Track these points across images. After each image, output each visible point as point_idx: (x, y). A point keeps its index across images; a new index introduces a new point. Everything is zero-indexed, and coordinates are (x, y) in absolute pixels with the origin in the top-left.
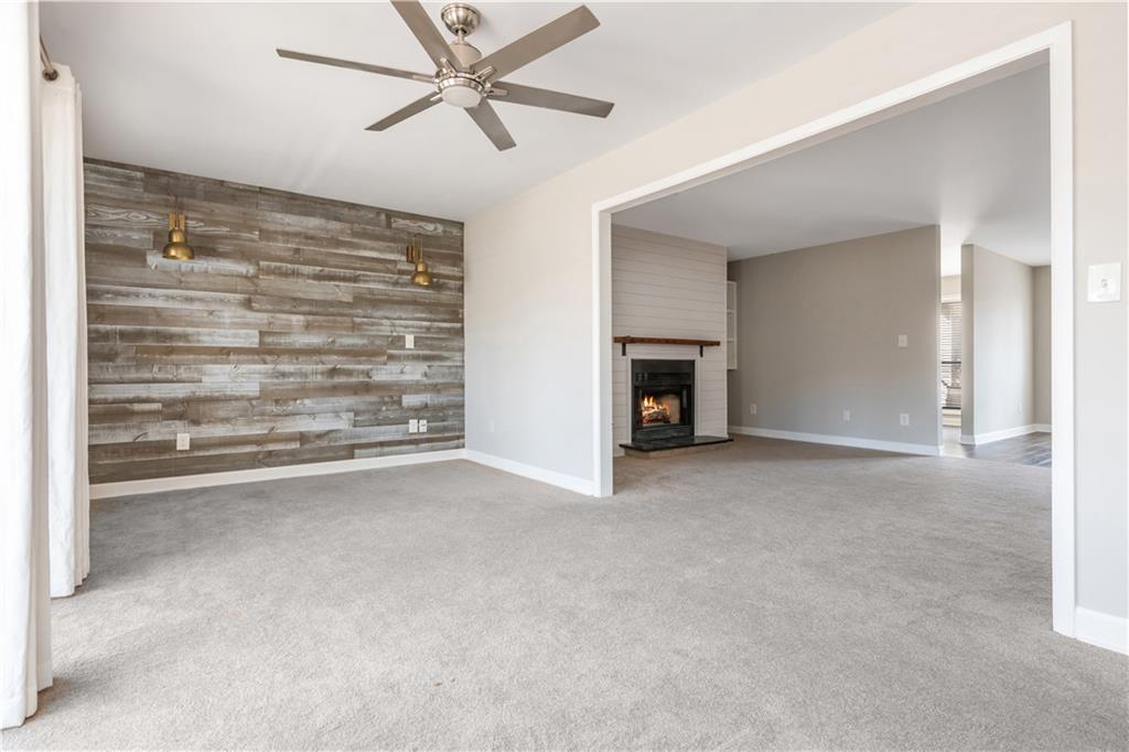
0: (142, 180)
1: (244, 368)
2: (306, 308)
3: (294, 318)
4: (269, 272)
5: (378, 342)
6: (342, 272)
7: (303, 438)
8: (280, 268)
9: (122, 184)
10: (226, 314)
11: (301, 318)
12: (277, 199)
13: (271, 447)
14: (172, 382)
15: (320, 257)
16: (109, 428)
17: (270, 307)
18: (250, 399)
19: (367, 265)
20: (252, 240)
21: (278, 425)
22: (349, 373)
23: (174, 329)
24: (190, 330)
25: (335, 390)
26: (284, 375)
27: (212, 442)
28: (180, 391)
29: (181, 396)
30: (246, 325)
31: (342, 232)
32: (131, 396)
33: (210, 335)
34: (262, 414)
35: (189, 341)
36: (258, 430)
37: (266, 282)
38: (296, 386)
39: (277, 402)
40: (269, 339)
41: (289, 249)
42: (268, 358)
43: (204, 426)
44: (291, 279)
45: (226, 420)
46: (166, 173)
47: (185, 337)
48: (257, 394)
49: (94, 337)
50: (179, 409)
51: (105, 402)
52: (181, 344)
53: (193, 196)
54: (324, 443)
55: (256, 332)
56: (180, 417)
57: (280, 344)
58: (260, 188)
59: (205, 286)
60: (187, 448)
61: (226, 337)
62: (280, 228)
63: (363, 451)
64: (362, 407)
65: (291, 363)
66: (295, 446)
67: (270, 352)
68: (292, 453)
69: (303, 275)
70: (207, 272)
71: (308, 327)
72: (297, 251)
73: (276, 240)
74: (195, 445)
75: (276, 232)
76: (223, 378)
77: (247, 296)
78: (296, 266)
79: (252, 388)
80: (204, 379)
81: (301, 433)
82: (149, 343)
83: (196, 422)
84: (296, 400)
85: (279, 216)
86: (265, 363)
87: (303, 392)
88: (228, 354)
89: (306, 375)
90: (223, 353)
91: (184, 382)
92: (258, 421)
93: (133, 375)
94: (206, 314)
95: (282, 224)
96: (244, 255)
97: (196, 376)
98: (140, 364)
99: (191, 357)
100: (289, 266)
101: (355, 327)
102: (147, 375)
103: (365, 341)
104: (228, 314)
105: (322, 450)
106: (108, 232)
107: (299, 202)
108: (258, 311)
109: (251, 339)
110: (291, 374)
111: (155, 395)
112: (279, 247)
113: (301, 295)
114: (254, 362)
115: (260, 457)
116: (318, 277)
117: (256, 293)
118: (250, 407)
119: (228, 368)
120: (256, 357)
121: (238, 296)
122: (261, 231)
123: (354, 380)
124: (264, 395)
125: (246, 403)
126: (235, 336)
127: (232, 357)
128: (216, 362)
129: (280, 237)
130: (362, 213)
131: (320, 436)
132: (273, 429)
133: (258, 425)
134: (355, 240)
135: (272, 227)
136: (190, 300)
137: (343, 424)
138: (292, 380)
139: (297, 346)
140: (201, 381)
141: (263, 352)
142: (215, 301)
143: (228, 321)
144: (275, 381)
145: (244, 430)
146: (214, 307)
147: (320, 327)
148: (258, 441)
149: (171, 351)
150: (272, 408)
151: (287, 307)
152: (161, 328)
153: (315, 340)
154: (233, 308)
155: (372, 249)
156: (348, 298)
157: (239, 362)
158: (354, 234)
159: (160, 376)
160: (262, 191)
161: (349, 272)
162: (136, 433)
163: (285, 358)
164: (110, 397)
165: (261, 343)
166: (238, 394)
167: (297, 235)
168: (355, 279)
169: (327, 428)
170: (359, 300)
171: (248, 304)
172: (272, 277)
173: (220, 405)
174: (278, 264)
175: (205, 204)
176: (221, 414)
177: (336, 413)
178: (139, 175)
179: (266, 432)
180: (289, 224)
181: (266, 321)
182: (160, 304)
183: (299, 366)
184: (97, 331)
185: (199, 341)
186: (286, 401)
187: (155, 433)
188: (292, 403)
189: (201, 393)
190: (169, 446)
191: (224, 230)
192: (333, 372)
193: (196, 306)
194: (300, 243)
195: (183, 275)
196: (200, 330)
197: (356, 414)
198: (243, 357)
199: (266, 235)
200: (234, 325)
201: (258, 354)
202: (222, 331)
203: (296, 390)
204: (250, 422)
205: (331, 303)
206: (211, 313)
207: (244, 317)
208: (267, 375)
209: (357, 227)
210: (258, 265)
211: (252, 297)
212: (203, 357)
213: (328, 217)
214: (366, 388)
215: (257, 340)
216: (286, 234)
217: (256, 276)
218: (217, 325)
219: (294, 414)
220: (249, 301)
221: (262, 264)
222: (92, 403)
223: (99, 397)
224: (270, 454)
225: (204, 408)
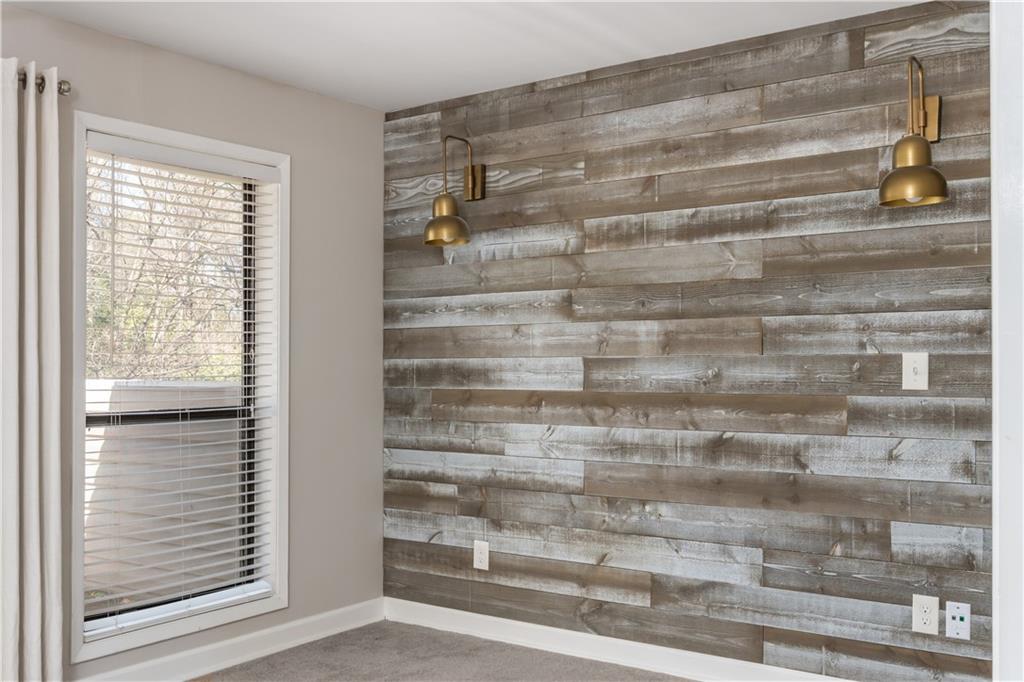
0: (439, 124)
1: (563, 431)
2: (662, 305)
3: (643, 327)
4: (601, 237)
5: (823, 374)
6: (733, 210)
7: (656, 587)
8: (617, 226)
9: (420, 138)
10: (536, 330)
11: (654, 326)
12: (614, 84)
13: (602, 594)
14: (469, 450)
15: (691, 187)
16: (408, 517)
17: (600, 310)
18: (569, 492)
19: (796, 178)
20: (575, 182)
21: (613, 551)
22: (752, 452)
23: (473, 362)
24: (491, 362)
25: (719, 490)
26: (623, 448)
27: (519, 563)
28: (476, 467)
29: (479, 475)
30: (563, 349)
31: (740, 114)
32: (426, 470)
33: (515, 369)
34: (588, 525)
35: (488, 382)
36: (579, 555)
37: (603, 259)
38: (642, 474)
39: (611, 502)
40: (599, 375)
41: (633, 184)
42: (599, 413)
43: (508, 533)
45: (534, 527)
46: (466, 101)
47: (483, 374)
48: (579, 483)
50: (476, 497)
51: (402, 476)
52: (480, 387)
53: (494, 127)
54: (697, 609)
55: (579, 362)
56: (476, 511)
57: (617, 383)
58: (588, 73)
59: (509, 281)
60: (485, 566)
61: (536, 372)
62: (618, 144)
63: (783, 650)
64: (782, 540)
65: (635, 424)
66: (641, 601)
67: (601, 401)
68: (635, 615)
69: (658, 232)
70: (511, 257)
71: (669, 345)
72: (649, 182)
73: (610, 171)
74: (497, 566)
75: (613, 154)
76: (532, 449)
77: (565, 291)
78: (646, 216)
79: (571, 471)
80: (509, 449)
81: (652, 575)
82: (444, 386)
83: (497, 524)
84: (644, 503)
85: (615, 118)
86: (593, 423)
87: (656, 488)
88: (538, 405)
89: (660, 451)
90: (532, 402)
91: (480, 451)
92: (581, 538)
93: (429, 437)
94: (509, 334)
95: (622, 135)
96: (562, 214)
97: (496, 442)
98: (438, 419)
99: (492, 408)
100: (634, 218)
101: (766, 340)
102: (443, 439)
103: (792, 374)
104: (542, 328)
105: (691, 623)
106: (405, 217)
107: (652, 77)
108: (584, 319)
109: (566, 375)
110: (637, 448)
111: (451, 472)
112: (618, 183)
113: (654, 277)
114: (574, 420)
115: (585, 608)
116: (687, 232)
117: (579, 284)
118: (570, 506)
119: (538, 429)
120: (579, 411)
121: (555, 294)
122: (589, 159)
123: (761, 469)
124: (590, 488)
125: (560, 500)
126: (549, 370)
127: (545, 410)
128: (522, 419)
129: (619, 163)
130: (788, 51)
131: (689, 590)
132: (603, 558)
133: (580, 546)
134: (770, 125)
135: (602, 147)
136: (490, 309)
137: (736, 571)
138: (637, 459)
139: (647, 388)
140: (502, 453)
141: (593, 401)
142: (522, 306)
143: (538, 342)
144: (609, 459)
145: (562, 552)
146: (522, 318)
147: (692, 344)
148: (584, 578)
149: (469, 398)
150: (602, 514)
151: (630, 307)
152: (458, 360)
153: (679, 373)
154: (546, 318)
155: (813, 135)
156: (751, 271)
157: (555, 420)
158: (769, 110)
159: (457, 440)
160: (592, 78)
161: (753, 208)
162: (430, 528)
163: (625, 413)
164: (407, 468)
165: (587, 382)
166: (551, 481)
167: (648, 148)
168: (768, 222)
169: (704, 574)
170: (777, 270)
171: (566, 308)
172: (604, 248)
173: (527, 498)
174: (614, 219)
175: (510, 135)
176: (528, 514)
177: (722, 543)
178: (436, 116)
179: (593, 561)
180: (634, 130)
181: (594, 338)
182: (456, 320)
183: (648, 431)
184: (396, 369)
185: (501, 381)
186: (627, 505)
187: (453, 532)
188: (636, 509)
189: (504, 474)
190: (461, 559)
191: (534, 174)
192: (717, 448)
193: (501, 319)
194: (652, 166)
195: (483, 267)
196: (503, 361)
197: (769, 554)
198: (560, 410)
199: (597, 165)
200: (552, 350)
201: (583, 405)
202: (529, 362)
203: (645, 483)
204: (569, 539)
205: (712, 288)
206: (517, 330)
207: (562, 333)
208: (598, 447)
209: (774, 92)
210: (581, 227)
211: (573, 292)
212: (507, 409)
213: (707, 90)
214: (793, 492)
215: (579, 377)
216: (630, 152)
217: (579, 252)
218: (525, 351)
219: (641, 533)
220: (569, 301)
221: (591, 223)
222: (390, 475)
223: (396, 467)
224: (600, 607)
225: (507, 499)
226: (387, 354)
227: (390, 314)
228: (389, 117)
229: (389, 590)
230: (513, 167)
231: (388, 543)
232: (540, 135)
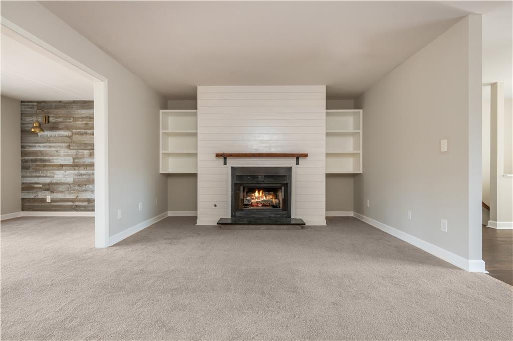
0: (36, 106)
1: (68, 172)
3: (85, 151)
4: (77, 134)
7: (88, 201)
8: (80, 132)
9: (31, 108)
10: (62, 151)
11: (88, 151)
12: (79, 104)
13: (77, 204)
14: (45, 177)
16: (28, 193)
17: (76, 148)
18: (70, 184)
20: (70, 122)
21: (80, 195)
23: (46, 158)
24: (50, 158)
26: (81, 175)
27: (58, 200)
28: (47, 180)
29: (48, 182)
30: (68, 155)
32: (33, 182)
33: (56, 160)
34: (74, 190)
35: (50, 162)
36: (72, 196)
37: (76, 138)
38: (86, 179)
39: (79, 185)
40: (76, 161)
41: (83, 124)
42: (76, 168)
43: (55, 194)
44: (84, 136)
45: (62, 192)
46: (44, 102)
47: (49, 161)
48: (72, 182)
49: (23, 161)
50: (47, 187)
51: (27, 183)
52: (48, 163)
53: (51, 108)
55: (72, 158)
56: (47, 190)
57: (80, 162)
58: (73, 101)
59: (55, 141)
60: (50, 201)
61: (62, 160)
62: (80, 116)
65: (84, 170)
66: (86, 204)
67: (77, 166)
68: (84, 207)
69: (88, 134)
70: (55, 136)
71: (91, 155)
72: (86, 124)
73: (78, 121)
74: (52, 201)
75: (79, 118)
76: (61, 176)
77: (68, 144)
78: (86, 130)
79: (70, 180)
80: (55, 176)
81: (88, 199)
82: (38, 163)
83: (52, 192)
84: (86, 185)
85: (79, 111)
86: (75, 170)
87: (89, 182)
88: (62, 167)
90: (61, 166)
91: (48, 177)
92: (72, 193)
93: (34, 174)
94: (55, 152)
95: (81, 114)
96: (67, 128)
97: (52, 175)
98: (36, 170)
99: (51, 168)
100: (83, 130)
102: (38, 175)
104: (63, 151)
106: (27, 125)
107: (86, 104)
108: (72, 149)
109: (69, 161)
110: (84, 175)
111: (40, 182)
112: (80, 123)
113: (87, 142)
114: (70, 170)
115: (73, 207)
117: (71, 142)
118: (70, 187)
119: (62, 172)
120: (72, 168)
121: (65, 144)
122: (74, 118)
124: (74, 183)
125: (68, 186)
126: (65, 160)
127: (64, 168)
128: (58, 170)
129: (80, 119)
132: (77, 197)
133: (73, 194)
135: (76, 116)
136: (50, 147)
138: (84, 177)
139: (86, 163)
140: (53, 177)
141: (75, 166)
142: (58, 147)
143: (62, 154)
144: (78, 177)
145: (68, 196)
146: (58, 149)
148: (72, 201)
149: (45, 166)
150: (77, 188)
151: (83, 148)
152: (42, 158)
154: (64, 149)
157: (66, 170)
159: (42, 175)
160: (74, 102)
162: (35, 195)
163: (82, 168)
164: (28, 182)
166: (66, 182)
167: (86, 118)
171: (69, 147)
172: (77, 136)
173: (60, 186)
174: (79, 130)
175: (55, 110)
176: (60, 189)
178: (35, 104)
179: (75, 197)
180: (83, 114)
181: (75, 153)
182: (41, 149)
183: (87, 171)
184: (24, 159)
185: (53, 162)
186: (82, 186)
187: (41, 195)
188: (84, 186)
189: (54, 181)
190: (44, 200)
191: (61, 119)
193: (53, 149)
194: (87, 121)
195: (48, 138)
196: (54, 158)
198: (67, 168)
200: (65, 156)
201: (73, 167)
202: (60, 158)
203: (86, 181)
204: (70, 193)
206: (57, 151)
207: (68, 152)
208: (76, 175)
210: (72, 131)
211: (70, 144)
212: (55, 168)
215: (72, 161)
216: (82, 118)
217: (71, 136)
218: (59, 156)
219: (85, 191)
220: (69, 146)
221: (74, 131)
222: (23, 184)
223: (25, 182)
224: (77, 206)
225: (55, 187)
226: (21, 156)
227: (22, 147)
228: (22, 102)
229: (23, 210)
230: (56, 117)
231: (22, 199)
232: (62, 112)
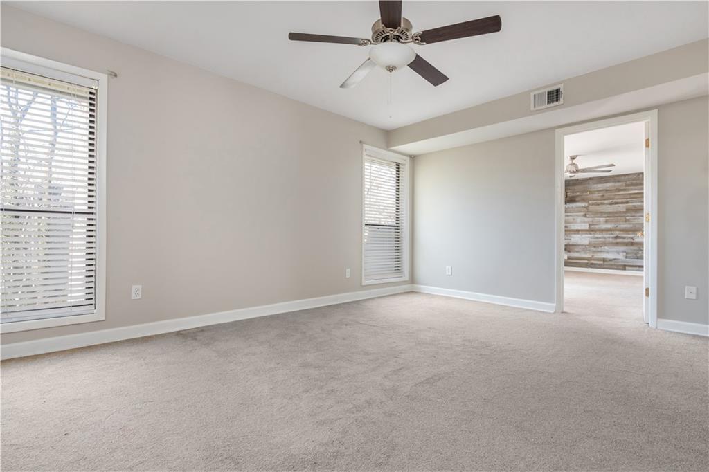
1: (584, 236)
2: (606, 215)
3: (601, 219)
4: (592, 204)
5: (637, 226)
6: (621, 201)
7: (604, 260)
11: (604, 219)
13: (592, 262)
15: (612, 197)
17: (592, 216)
18: (586, 246)
19: (632, 196)
20: (587, 195)
21: (595, 255)
22: (624, 238)
24: (568, 224)
25: (617, 244)
26: (597, 238)
27: (574, 258)
30: (584, 222)
31: (622, 185)
33: (573, 226)
34: (590, 251)
36: (588, 256)
37: (591, 208)
39: (595, 247)
40: (592, 226)
41: (599, 196)
43: (571, 253)
44: (600, 206)
45: (577, 252)
48: (588, 244)
54: (612, 263)
55: (588, 224)
57: (596, 228)
59: (572, 211)
60: (566, 259)
61: (578, 226)
63: (630, 268)
64: (629, 251)
65: (600, 234)
66: (602, 262)
67: (592, 231)
68: (599, 265)
69: (605, 204)
70: (572, 207)
71: (606, 221)
72: (603, 196)
74: (569, 258)
75: (595, 191)
76: (577, 239)
78: (602, 201)
79: (586, 242)
80: (572, 239)
81: (603, 258)
83: (569, 251)
84: (602, 247)
85: (595, 185)
86: (591, 234)
87: (605, 244)
89: (605, 238)
90: (577, 231)
92: (588, 253)
95: (597, 188)
96: (584, 200)
97: (569, 238)
99: (568, 232)
100: (599, 201)
101: (626, 221)
103: (631, 226)
104: (579, 219)
105: (612, 265)
107: (603, 179)
108: (589, 217)
109: (586, 227)
110: (600, 238)
112: (596, 196)
113: (604, 211)
114: (586, 234)
115: (589, 264)
116: (611, 204)
117: (588, 212)
118: (586, 248)
119: (579, 236)
120: (588, 232)
121: (582, 213)
123: (626, 240)
124: (590, 245)
125: (584, 247)
126: (581, 226)
127: (580, 232)
128: (575, 234)
130: (631, 177)
131: (611, 260)
132: (593, 256)
134: (627, 188)
135: (593, 190)
137: (621, 257)
138: (600, 240)
139: (602, 228)
141: (590, 231)
142: (575, 215)
143: (579, 221)
144: (594, 240)
145: (584, 255)
147: (612, 221)
148: (588, 259)
150: (593, 249)
151: (599, 215)
153: (609, 226)
154: (580, 217)
155: (635, 190)
156: (624, 210)
157: (582, 234)
158: (627, 185)
161: (624, 200)
163: (598, 232)
165: (589, 227)
166: (582, 244)
167: (603, 190)
168: (627, 202)
169: (614, 257)
170: (628, 210)
171: (585, 216)
172: (593, 206)
173: (576, 247)
174: (595, 201)
176: (577, 250)
177: (618, 253)
179: (590, 256)
180: (600, 187)
181: (591, 221)
183: (603, 235)
185: (570, 228)
186: (598, 247)
188: (600, 248)
189: (571, 243)
192: (616, 237)
194: (604, 193)
196: (570, 224)
197: (627, 253)
198: (583, 232)
199: (591, 193)
200: (581, 222)
203: (602, 243)
204: (585, 253)
205: (616, 213)
206: (574, 219)
207: (584, 220)
208: (591, 238)
209: (628, 183)
210: (588, 203)
212: (571, 232)
213: (615, 182)
214: (632, 244)
215: (588, 227)
216: (598, 191)
217: (588, 206)
218: (576, 223)
219: (601, 252)
220: (586, 214)
221: (590, 202)
224: (592, 264)
225: (571, 247)
230: (573, 193)
232: (578, 188)
